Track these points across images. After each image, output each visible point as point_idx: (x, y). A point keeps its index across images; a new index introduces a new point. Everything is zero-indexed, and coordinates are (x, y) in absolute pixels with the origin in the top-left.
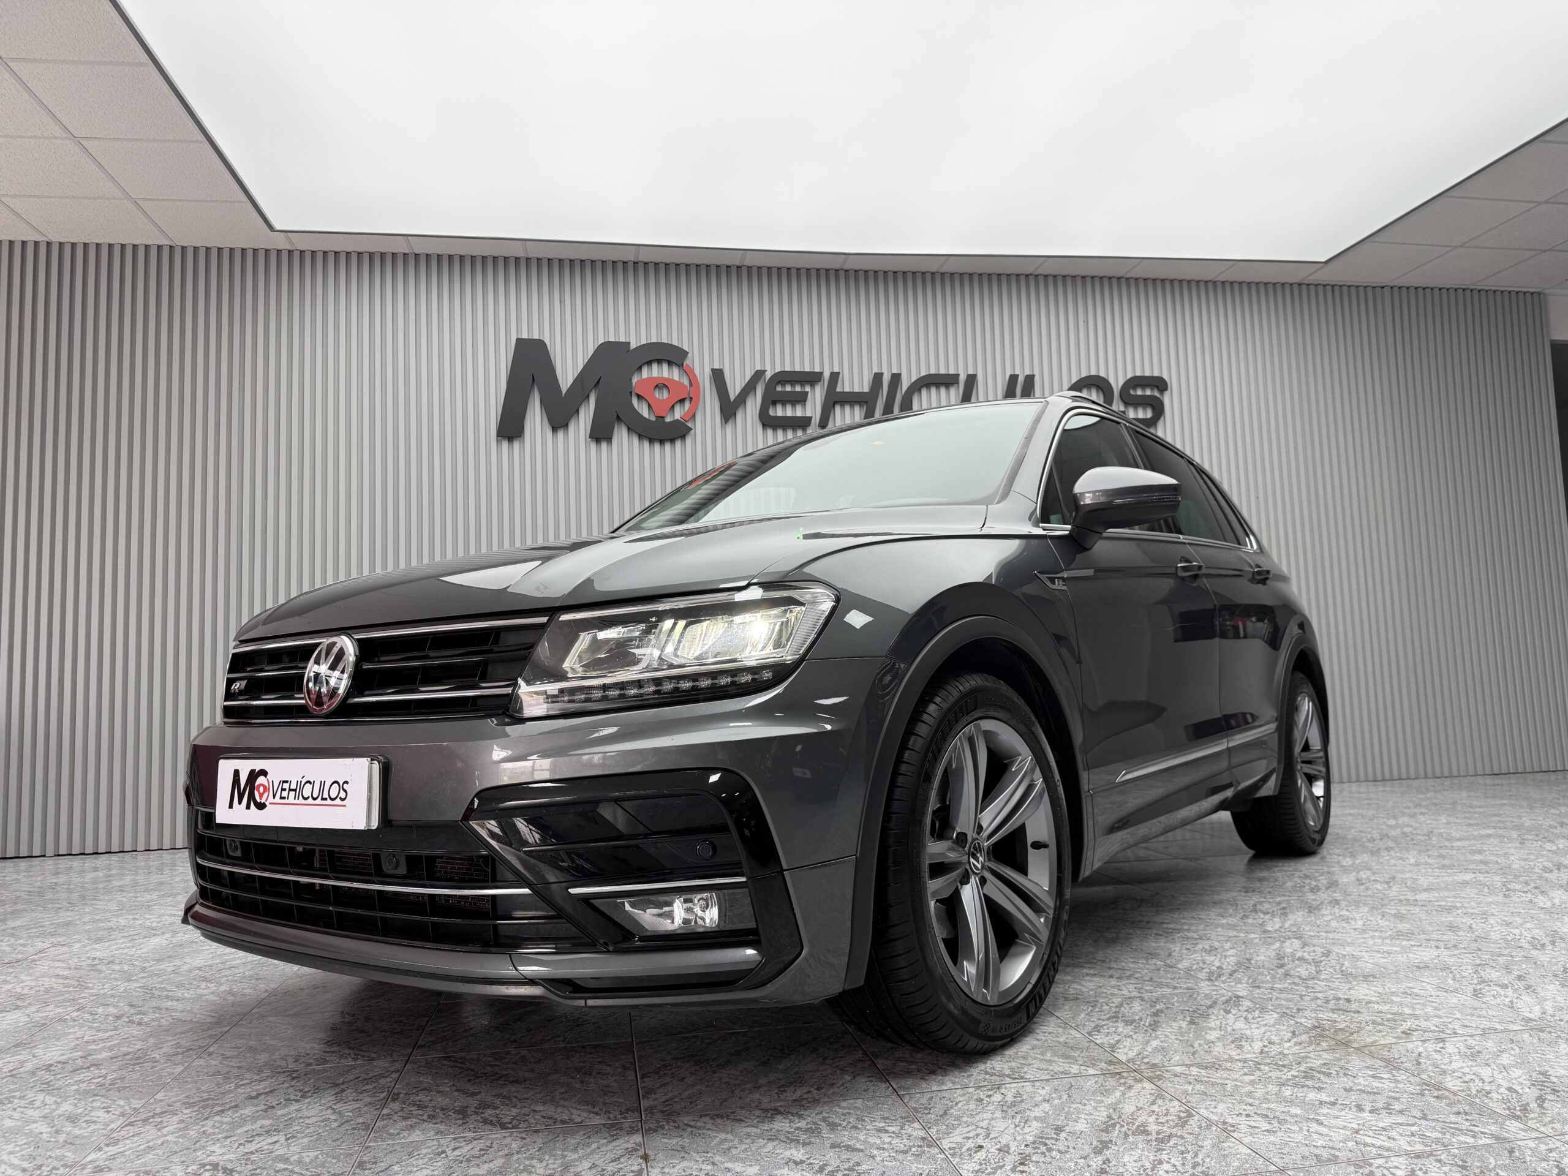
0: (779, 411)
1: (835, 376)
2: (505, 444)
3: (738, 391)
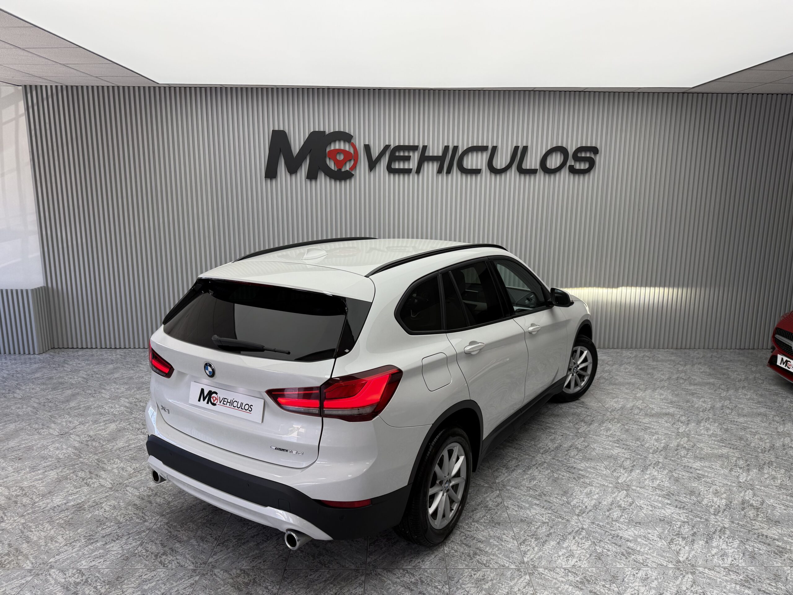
0: (397, 165)
1: (425, 148)
2: (269, 181)
3: (377, 155)
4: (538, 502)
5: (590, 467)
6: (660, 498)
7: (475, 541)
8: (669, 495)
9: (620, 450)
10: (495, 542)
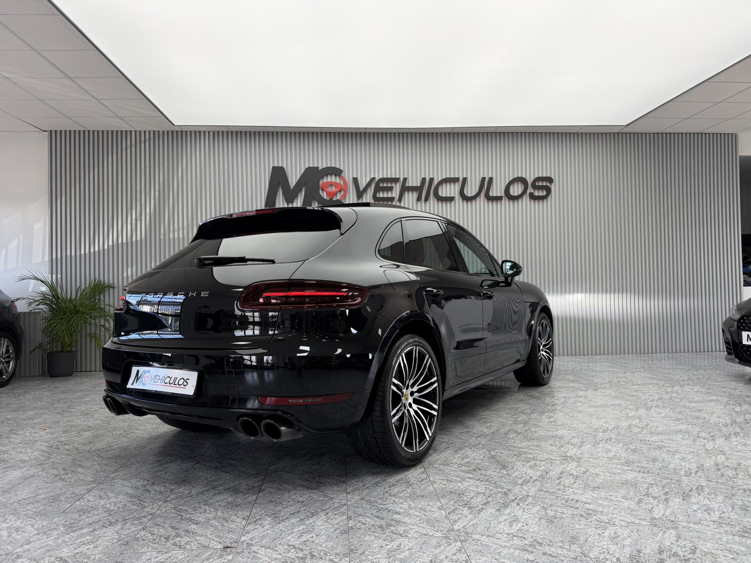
4: (562, 428)
5: (599, 410)
6: (671, 422)
7: (516, 448)
8: (677, 419)
9: (621, 401)
10: (535, 448)
